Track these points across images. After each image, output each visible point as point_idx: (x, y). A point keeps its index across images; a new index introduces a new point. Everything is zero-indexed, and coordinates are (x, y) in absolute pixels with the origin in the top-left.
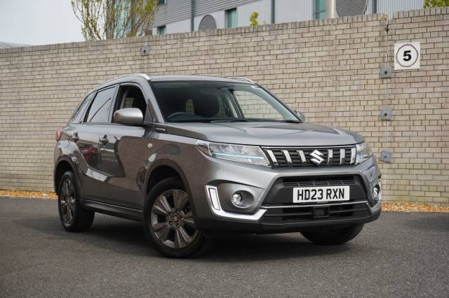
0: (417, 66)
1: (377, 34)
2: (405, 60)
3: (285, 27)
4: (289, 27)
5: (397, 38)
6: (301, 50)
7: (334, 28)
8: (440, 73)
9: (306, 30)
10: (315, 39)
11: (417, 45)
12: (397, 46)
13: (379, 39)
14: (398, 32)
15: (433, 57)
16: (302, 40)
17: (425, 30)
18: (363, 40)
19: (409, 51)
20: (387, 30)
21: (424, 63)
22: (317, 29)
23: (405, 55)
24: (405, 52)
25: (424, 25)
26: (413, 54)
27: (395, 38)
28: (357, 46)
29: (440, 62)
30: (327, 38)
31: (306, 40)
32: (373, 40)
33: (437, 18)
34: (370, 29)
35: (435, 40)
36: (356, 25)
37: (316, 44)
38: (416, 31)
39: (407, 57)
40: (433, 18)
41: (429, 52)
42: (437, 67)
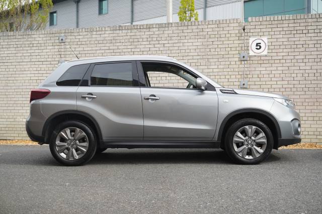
0: (265, 53)
1: (237, 32)
2: (257, 49)
3: (170, 26)
4: (173, 25)
5: (251, 34)
6: (182, 41)
7: (206, 27)
8: (281, 58)
9: (186, 28)
10: (192, 34)
11: (265, 39)
12: (251, 40)
13: (238, 35)
14: (252, 31)
15: (276, 47)
16: (183, 34)
17: (270, 30)
18: (227, 35)
19: (260, 43)
20: (244, 30)
21: (270, 51)
22: (194, 27)
23: (257, 45)
25: (270, 26)
26: (262, 45)
27: (249, 34)
28: (223, 39)
29: (281, 50)
30: (201, 33)
31: (186, 34)
32: (234, 35)
33: (279, 22)
34: (232, 28)
35: (278, 36)
36: (222, 25)
37: (192, 37)
38: (264, 30)
39: (258, 47)
40: (276, 22)
41: (273, 44)
42: (279, 54)
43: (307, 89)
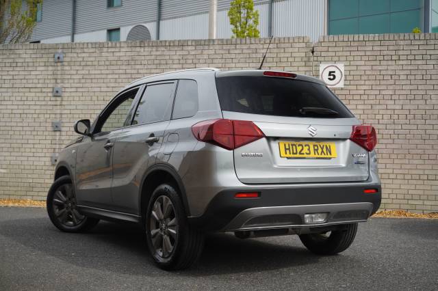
0: (341, 85)
1: (303, 55)
2: (330, 79)
3: (212, 43)
4: (216, 43)
5: (322, 59)
6: (228, 65)
7: (261, 46)
8: (362, 92)
9: (233, 47)
10: (242, 56)
11: (341, 66)
12: (322, 67)
13: (305, 59)
14: (323, 54)
15: (356, 78)
16: (229, 56)
17: (348, 54)
18: (290, 60)
19: (334, 72)
20: (313, 52)
21: (348, 83)
22: (245, 47)
23: (330, 75)
24: (330, 72)
25: (348, 49)
26: (337, 74)
27: (319, 59)
28: (284, 65)
29: (363, 82)
30: (254, 56)
31: (233, 56)
32: (299, 59)
33: (360, 43)
34: (296, 50)
35: (358, 63)
36: (283, 45)
37: (242, 60)
38: (340, 54)
39: (332, 77)
40: (356, 44)
41: (352, 73)
42: (359, 87)
43: (396, 137)
